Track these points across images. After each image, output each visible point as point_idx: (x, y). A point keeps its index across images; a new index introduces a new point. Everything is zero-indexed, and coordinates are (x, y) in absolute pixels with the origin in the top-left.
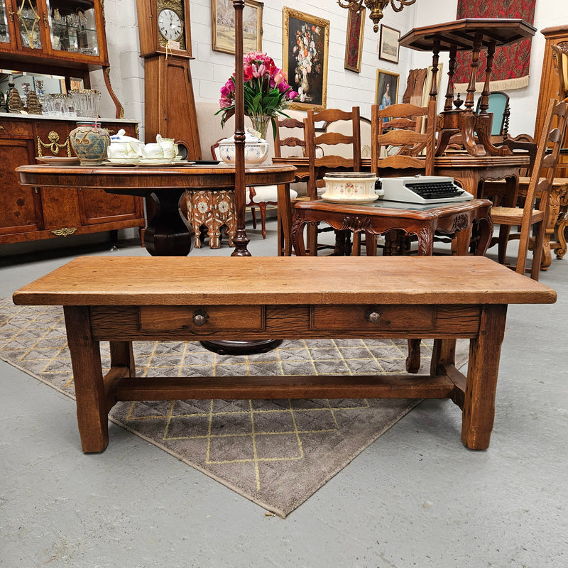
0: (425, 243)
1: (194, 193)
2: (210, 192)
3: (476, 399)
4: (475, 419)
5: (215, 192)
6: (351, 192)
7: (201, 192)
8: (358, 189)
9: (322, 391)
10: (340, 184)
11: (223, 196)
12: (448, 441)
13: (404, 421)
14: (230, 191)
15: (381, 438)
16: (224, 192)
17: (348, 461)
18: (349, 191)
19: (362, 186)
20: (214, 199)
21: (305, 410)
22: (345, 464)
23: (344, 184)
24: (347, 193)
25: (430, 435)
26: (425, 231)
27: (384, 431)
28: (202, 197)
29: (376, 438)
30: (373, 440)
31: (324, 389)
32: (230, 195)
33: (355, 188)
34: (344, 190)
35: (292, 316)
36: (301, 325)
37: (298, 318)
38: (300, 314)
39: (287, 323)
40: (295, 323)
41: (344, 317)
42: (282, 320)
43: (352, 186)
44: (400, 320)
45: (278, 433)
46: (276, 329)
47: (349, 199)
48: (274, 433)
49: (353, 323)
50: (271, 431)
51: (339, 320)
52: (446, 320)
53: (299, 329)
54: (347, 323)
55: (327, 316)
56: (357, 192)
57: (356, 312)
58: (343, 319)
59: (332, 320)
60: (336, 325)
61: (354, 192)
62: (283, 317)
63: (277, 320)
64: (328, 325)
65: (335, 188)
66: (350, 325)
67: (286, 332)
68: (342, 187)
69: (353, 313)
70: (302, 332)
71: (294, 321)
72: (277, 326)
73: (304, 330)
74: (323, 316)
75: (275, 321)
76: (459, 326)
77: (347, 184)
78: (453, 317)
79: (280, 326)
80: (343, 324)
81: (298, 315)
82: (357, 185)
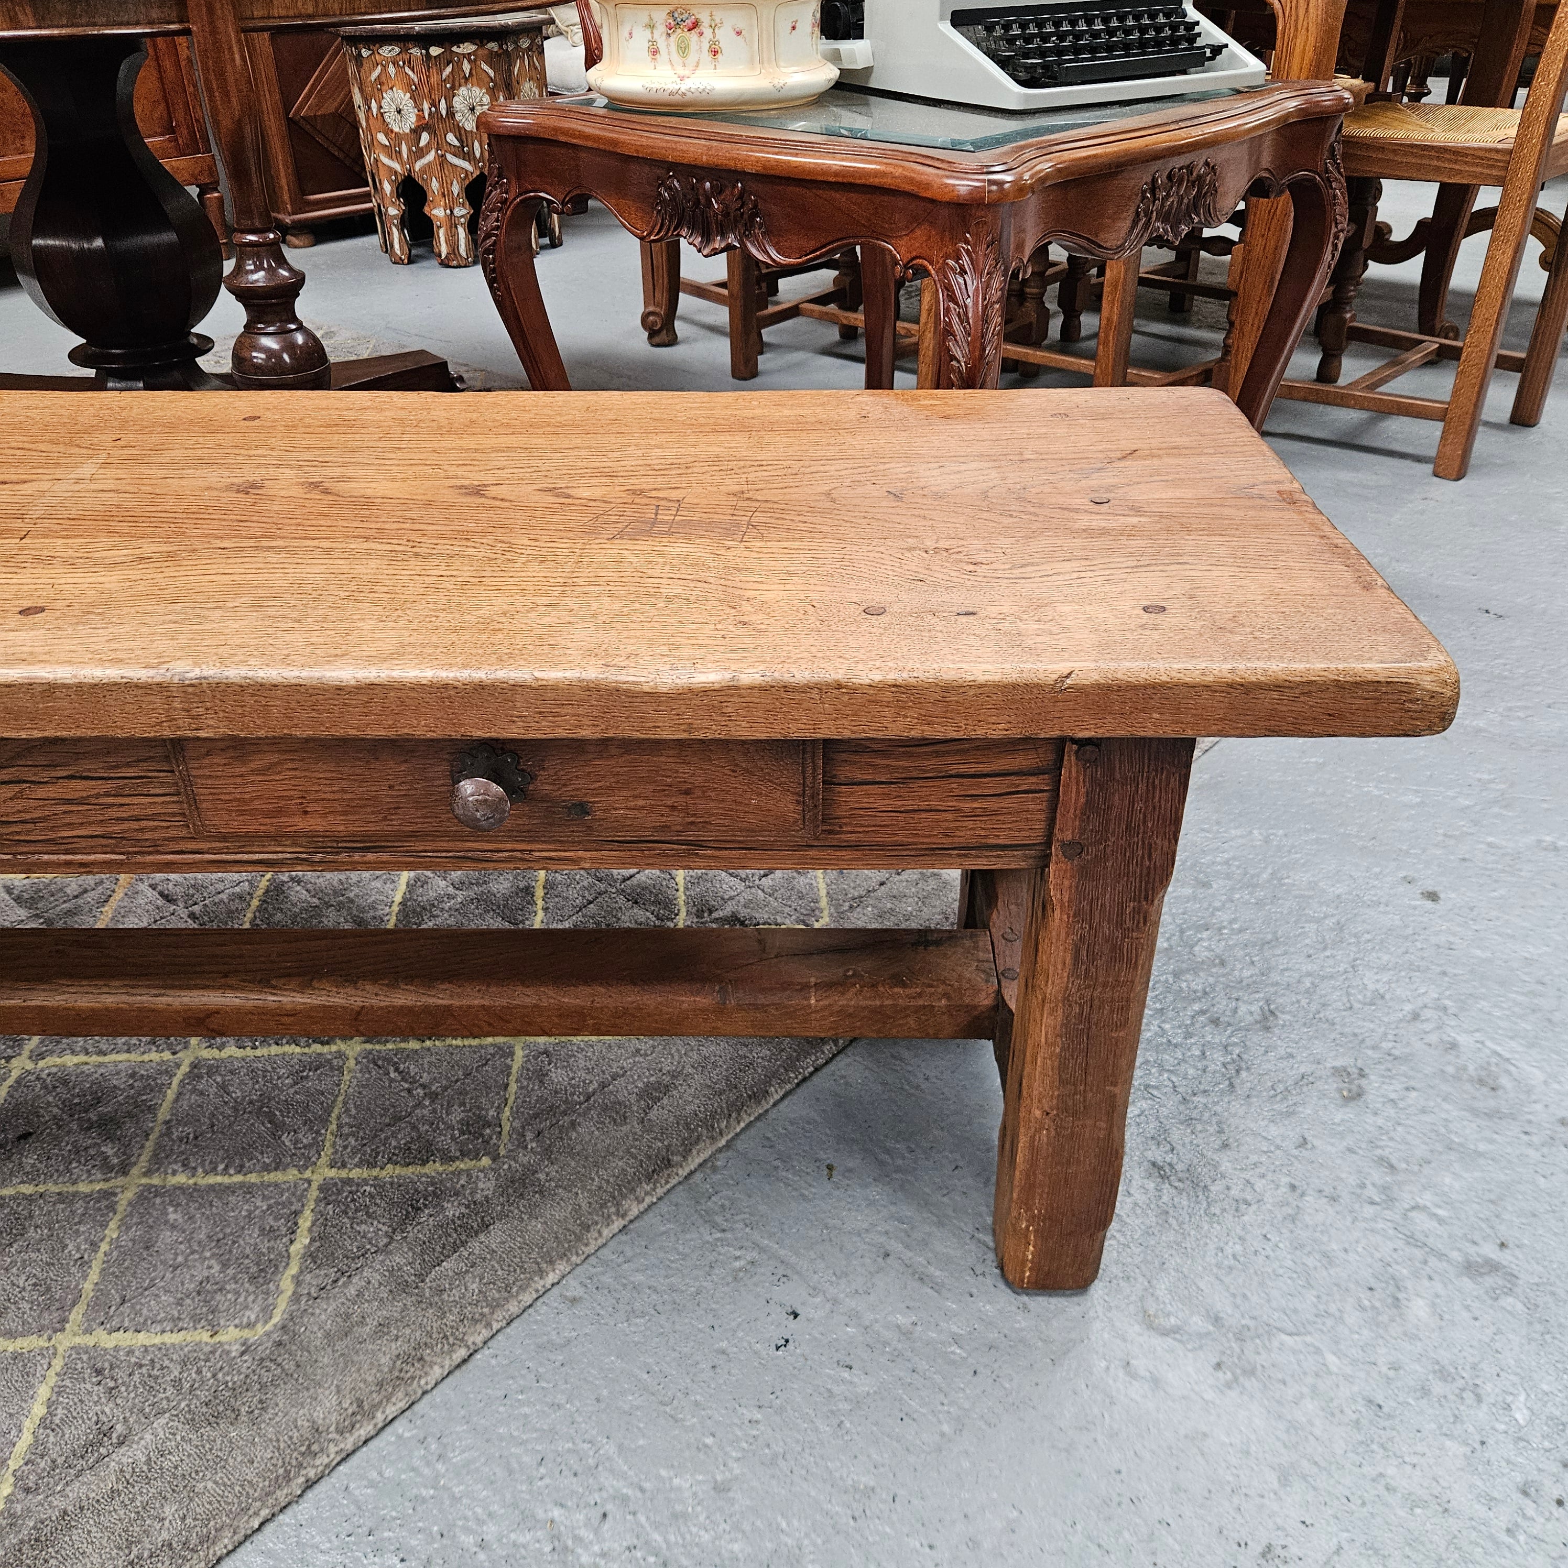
0: (964, 318)
1: (365, 53)
2: (416, 52)
3: (1038, 1113)
4: (1029, 1188)
5: (435, 51)
6: (692, 57)
7: (387, 51)
8: (725, 36)
9: (426, 1009)
10: (643, 13)
11: (466, 67)
12: (941, 1224)
13: (795, 1108)
14: (493, 46)
15: (664, 1207)
16: (467, 48)
17: (462, 1353)
18: (683, 49)
19: (740, 26)
20: (434, 79)
21: (413, 1045)
22: (437, 1372)
23: (661, 16)
24: (675, 57)
25: (875, 1192)
26: (966, 261)
27: (683, 1172)
28: (392, 69)
29: (635, 1211)
30: (618, 1224)
31: (432, 1001)
32: (492, 59)
33: (708, 32)
34: (662, 43)
35: (89, 770)
36: (149, 811)
37: (126, 781)
38: (128, 765)
39: (69, 802)
40: (113, 805)
41: (344, 784)
42: (41, 792)
43: (695, 25)
44: (635, 797)
45: (238, 1178)
46: (28, 832)
47: (683, 90)
48: (219, 1179)
49: (399, 811)
50: (214, 1170)
51: (323, 800)
52: (880, 791)
53: (141, 830)
54: (369, 810)
55: (253, 778)
56: (719, 56)
57: (406, 761)
58: (344, 791)
59: (290, 798)
60: (312, 822)
61: (706, 56)
62: (44, 775)
63: (17, 788)
64: (274, 820)
65: (627, 35)
66: (385, 819)
67: (84, 843)
68: (651, 27)
69: (391, 764)
70: (159, 842)
71: (107, 795)
72: (27, 816)
73: (173, 833)
74: (232, 781)
75: (10, 795)
76: (949, 816)
77: (671, 14)
78: (915, 774)
79: (45, 819)
80: (350, 817)
81: (117, 767)
82: (718, 15)
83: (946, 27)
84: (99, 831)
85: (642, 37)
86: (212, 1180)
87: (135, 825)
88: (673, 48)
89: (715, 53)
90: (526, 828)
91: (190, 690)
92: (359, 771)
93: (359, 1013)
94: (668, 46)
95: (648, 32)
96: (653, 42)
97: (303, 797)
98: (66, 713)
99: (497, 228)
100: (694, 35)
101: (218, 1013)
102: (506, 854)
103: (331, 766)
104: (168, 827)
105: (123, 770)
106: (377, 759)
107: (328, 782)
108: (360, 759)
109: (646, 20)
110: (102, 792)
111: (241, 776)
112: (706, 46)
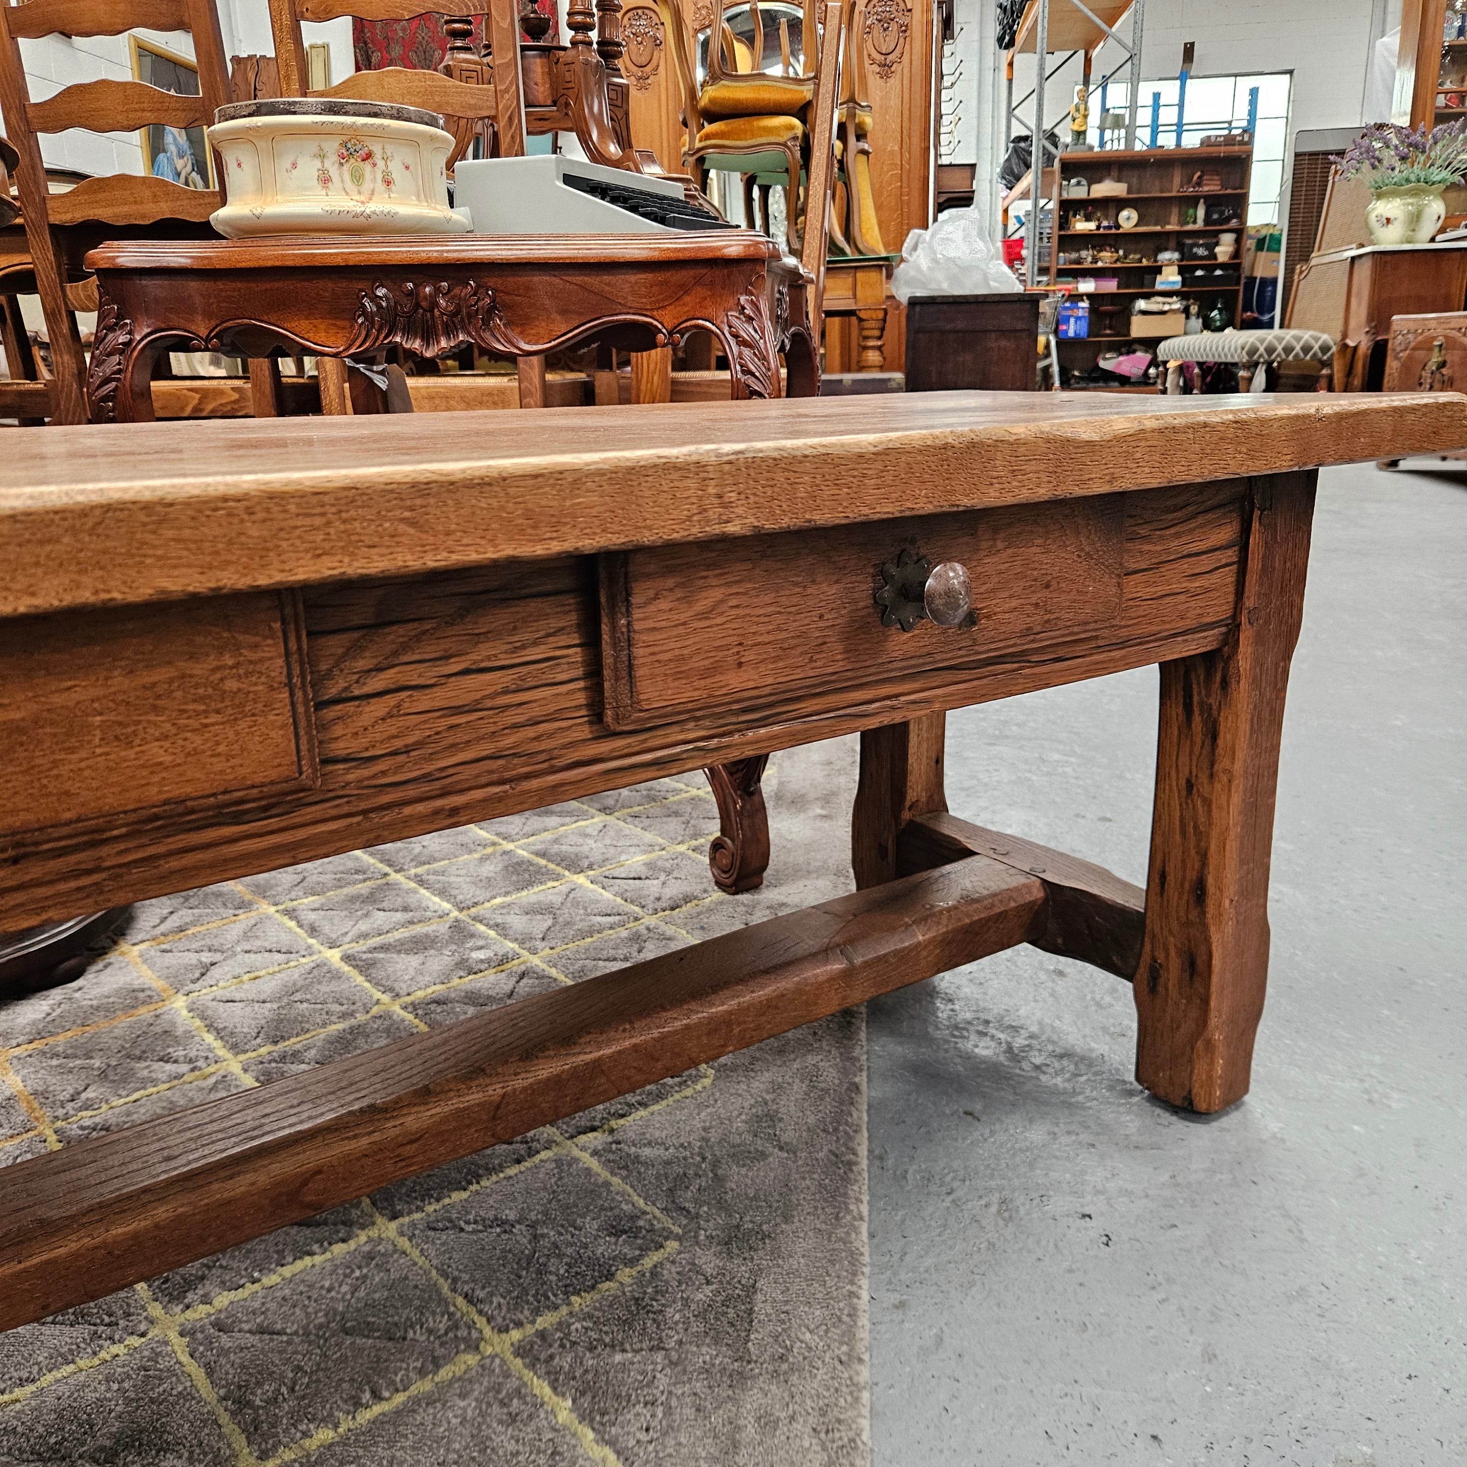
3: (1227, 903)
6: (367, 186)
8: (394, 169)
10: (312, 145)
18: (358, 178)
19: (409, 161)
23: (332, 146)
24: (349, 185)
29: (865, 1211)
33: (381, 164)
34: (334, 172)
35: (489, 658)
36: (552, 708)
37: (532, 667)
38: (535, 643)
39: (458, 710)
40: (508, 706)
41: (780, 619)
42: (424, 701)
43: (369, 156)
44: (1011, 597)
45: (400, 1398)
46: (399, 768)
47: (368, 211)
48: (377, 1409)
49: (824, 647)
50: (357, 1404)
51: (759, 644)
52: (1145, 578)
53: (536, 739)
54: (800, 650)
55: (696, 624)
56: (392, 186)
57: (837, 582)
58: (779, 629)
59: (727, 647)
60: (745, 677)
61: (380, 186)
62: (430, 673)
63: (391, 700)
64: (709, 681)
65: (289, 166)
66: (811, 660)
67: (468, 772)
68: (322, 157)
69: (824, 587)
70: (556, 752)
71: (506, 692)
72: (399, 743)
73: (574, 735)
74: (675, 632)
75: (382, 713)
76: (1182, 598)
77: (344, 145)
78: (1164, 558)
79: (419, 744)
80: (780, 664)
81: (523, 647)
82: (389, 149)
83: (560, 184)
84: (486, 748)
85: (309, 168)
86: (365, 1416)
87: (531, 732)
88: (347, 176)
89: (388, 183)
90: (925, 650)
91: (727, 467)
92: (795, 600)
93: (498, 1107)
94: (341, 175)
95: (318, 164)
96: (324, 171)
97: (741, 644)
98: (594, 512)
99: (119, 371)
100: (367, 167)
101: (319, 1172)
102: (877, 705)
103: (768, 599)
104: (569, 728)
105: (526, 652)
106: (813, 582)
107: (766, 619)
108: (796, 584)
109: (315, 149)
110: (499, 688)
111: (684, 624)
112: (379, 176)
